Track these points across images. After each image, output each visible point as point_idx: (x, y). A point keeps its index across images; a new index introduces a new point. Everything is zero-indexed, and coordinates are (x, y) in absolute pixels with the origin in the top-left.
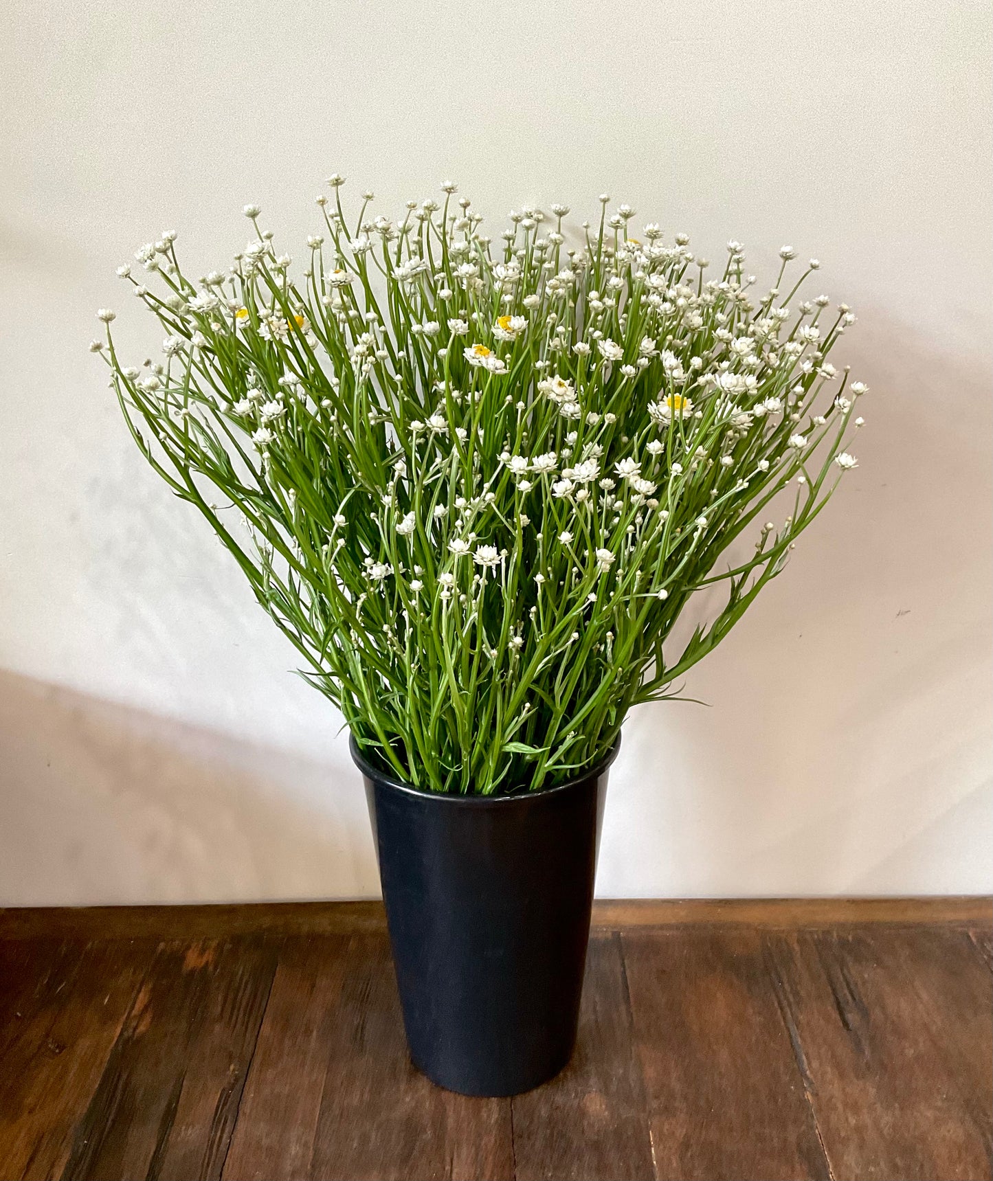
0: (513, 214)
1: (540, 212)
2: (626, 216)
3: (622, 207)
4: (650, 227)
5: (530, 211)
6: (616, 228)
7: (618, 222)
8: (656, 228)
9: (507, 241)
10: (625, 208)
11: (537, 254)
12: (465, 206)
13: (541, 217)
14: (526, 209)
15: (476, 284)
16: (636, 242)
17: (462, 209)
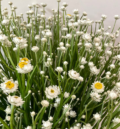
0: (29, 6)
1: (38, 5)
2: (65, 6)
3: (64, 3)
4: (75, 10)
5: (35, 4)
6: (63, 11)
7: (64, 9)
8: (77, 11)
9: (27, 15)
10: (65, 3)
11: (38, 18)
12: (11, 4)
13: (38, 6)
14: (34, 4)
15: (8, 44)
16: (70, 15)
17: (10, 5)
